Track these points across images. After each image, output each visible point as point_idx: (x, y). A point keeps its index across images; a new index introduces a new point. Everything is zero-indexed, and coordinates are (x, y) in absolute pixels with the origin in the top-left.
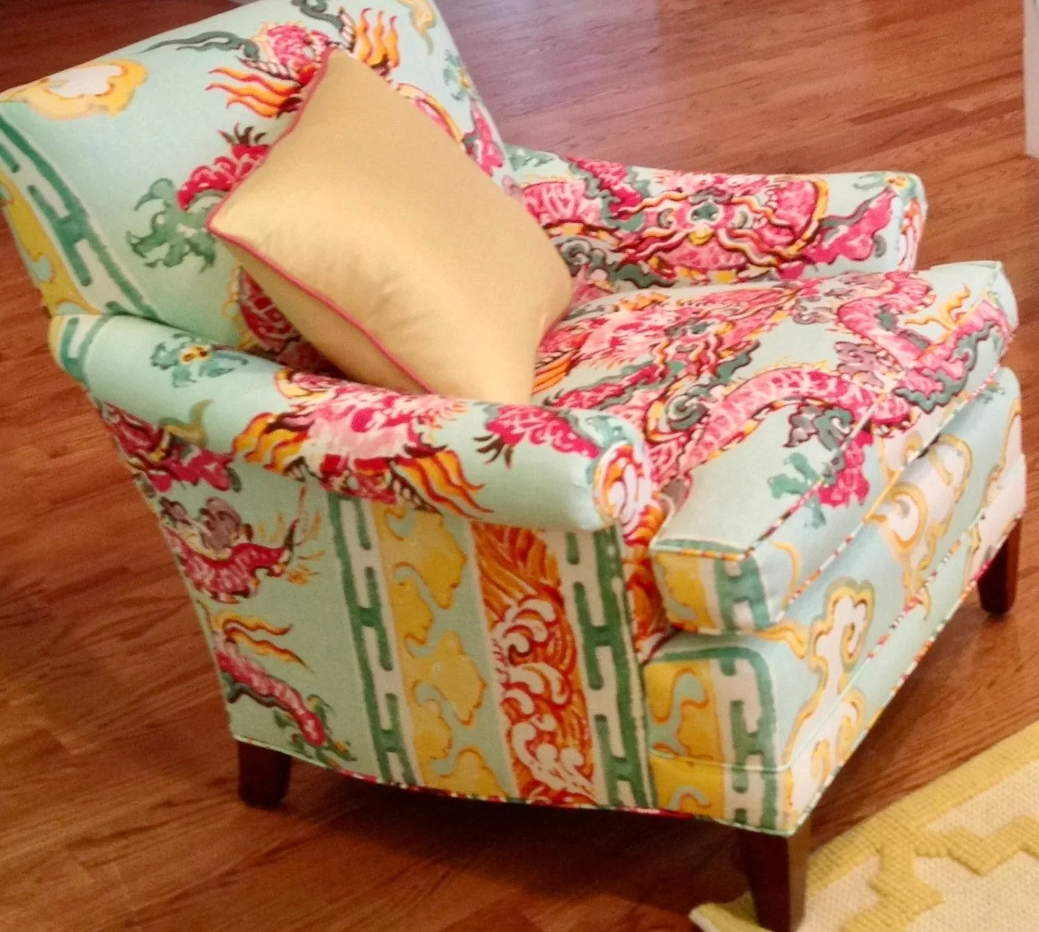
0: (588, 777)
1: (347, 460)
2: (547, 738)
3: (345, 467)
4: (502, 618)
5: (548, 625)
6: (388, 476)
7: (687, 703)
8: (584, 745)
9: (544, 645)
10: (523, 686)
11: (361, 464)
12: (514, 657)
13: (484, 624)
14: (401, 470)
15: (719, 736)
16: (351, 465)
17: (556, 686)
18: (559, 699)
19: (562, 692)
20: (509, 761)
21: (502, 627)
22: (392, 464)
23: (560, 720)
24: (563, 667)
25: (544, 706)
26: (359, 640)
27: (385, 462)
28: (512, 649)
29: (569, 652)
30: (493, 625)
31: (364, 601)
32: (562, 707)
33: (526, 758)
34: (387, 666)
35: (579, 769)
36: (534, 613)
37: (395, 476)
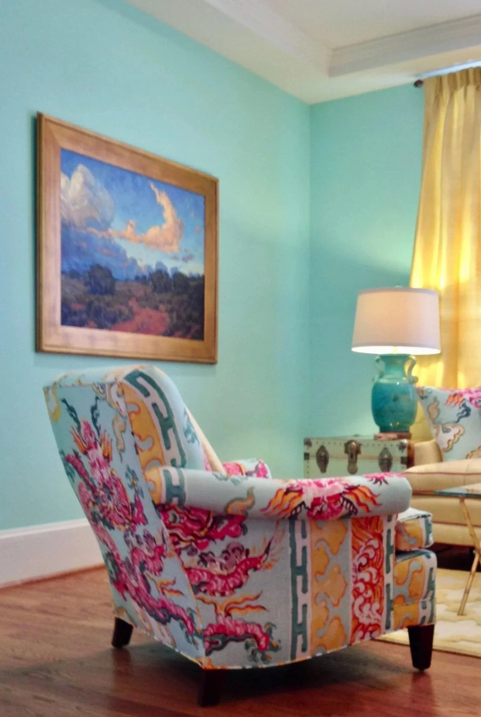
0: (380, 614)
1: (323, 497)
2: (368, 600)
3: (323, 500)
4: (358, 552)
5: (375, 550)
6: (341, 500)
7: (415, 571)
8: (381, 599)
9: (373, 559)
10: (362, 580)
11: (329, 498)
12: (360, 568)
13: (351, 556)
14: (347, 496)
15: (424, 584)
16: (326, 499)
17: (374, 576)
18: (374, 581)
19: (376, 578)
20: (351, 617)
21: (357, 556)
22: (343, 495)
23: (374, 591)
24: (378, 567)
25: (368, 586)
26: (294, 583)
27: (340, 495)
28: (360, 565)
29: (381, 560)
30: (354, 556)
31: (299, 563)
32: (375, 585)
33: (357, 613)
34: (305, 590)
35: (378, 611)
36: (371, 546)
37: (344, 499)
